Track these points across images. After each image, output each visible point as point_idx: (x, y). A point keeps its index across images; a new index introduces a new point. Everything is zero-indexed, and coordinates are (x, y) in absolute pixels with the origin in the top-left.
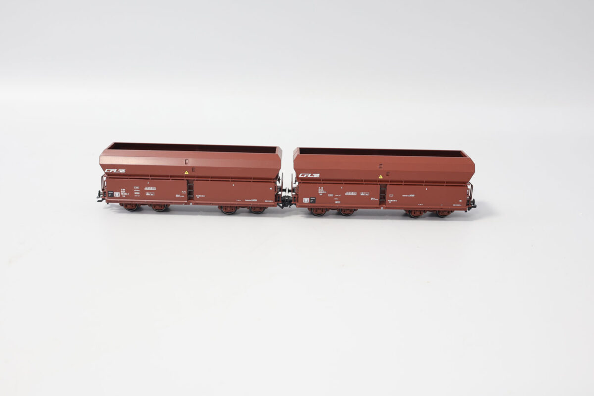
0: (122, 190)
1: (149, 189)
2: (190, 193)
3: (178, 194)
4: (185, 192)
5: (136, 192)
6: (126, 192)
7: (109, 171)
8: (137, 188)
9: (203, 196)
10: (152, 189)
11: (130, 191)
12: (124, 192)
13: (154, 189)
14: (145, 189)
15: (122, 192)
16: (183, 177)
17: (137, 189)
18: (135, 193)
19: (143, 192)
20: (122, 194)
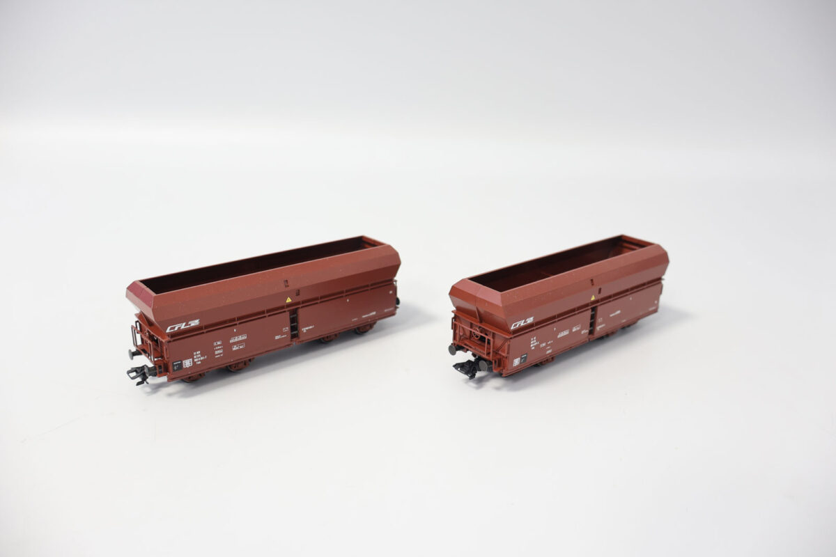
0: (195, 353)
1: (236, 339)
2: (293, 328)
3: (278, 335)
4: (287, 329)
5: (218, 349)
6: (202, 355)
7: (174, 328)
8: (219, 343)
9: (311, 327)
10: (241, 338)
11: (208, 351)
12: (199, 355)
13: (245, 337)
14: (231, 341)
15: (195, 357)
16: (283, 307)
17: (219, 345)
18: (216, 352)
19: (227, 346)
20: (195, 360)
